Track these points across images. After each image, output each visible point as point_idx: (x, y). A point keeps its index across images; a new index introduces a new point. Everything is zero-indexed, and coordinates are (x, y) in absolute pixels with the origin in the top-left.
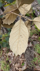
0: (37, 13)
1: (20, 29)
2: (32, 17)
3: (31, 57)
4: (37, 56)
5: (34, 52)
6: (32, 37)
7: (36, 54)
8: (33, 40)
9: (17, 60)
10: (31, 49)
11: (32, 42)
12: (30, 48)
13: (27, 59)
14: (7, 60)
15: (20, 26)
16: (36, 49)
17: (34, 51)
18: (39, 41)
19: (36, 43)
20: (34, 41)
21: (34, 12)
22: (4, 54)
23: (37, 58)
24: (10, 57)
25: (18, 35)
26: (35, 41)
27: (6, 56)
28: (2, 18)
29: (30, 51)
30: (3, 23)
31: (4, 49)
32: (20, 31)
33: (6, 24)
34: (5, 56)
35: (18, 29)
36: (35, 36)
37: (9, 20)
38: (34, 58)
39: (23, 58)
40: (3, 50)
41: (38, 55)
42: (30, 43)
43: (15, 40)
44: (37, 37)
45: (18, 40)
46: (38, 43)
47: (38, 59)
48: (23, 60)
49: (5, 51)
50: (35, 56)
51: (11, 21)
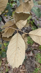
0: (36, 22)
1: (17, 41)
2: (32, 26)
3: (32, 67)
4: (38, 67)
5: (36, 63)
6: (33, 46)
7: (37, 64)
8: (34, 48)
9: (18, 71)
10: (32, 59)
11: (33, 51)
12: (30, 58)
13: (28, 70)
14: (6, 71)
15: (17, 39)
16: (37, 59)
17: (35, 60)
18: (40, 50)
19: (37, 52)
20: (34, 50)
21: (34, 21)
22: (3, 64)
23: (38, 69)
24: (10, 67)
25: (16, 47)
26: (36, 49)
27: (6, 67)
28: (1, 32)
29: (31, 61)
30: (2, 37)
31: (3, 59)
32: (17, 43)
33: (5, 37)
34: (4, 67)
35: (16, 41)
36: (35, 45)
37: (8, 33)
38: (35, 69)
39: (23, 69)
40: (3, 61)
41: (40, 66)
42: (31, 52)
43: (12, 52)
44: (38, 46)
45: (15, 52)
46: (39, 52)
47: (40, 70)
48: (23, 71)
49: (5, 61)
50: (36, 66)
51: (10, 34)
